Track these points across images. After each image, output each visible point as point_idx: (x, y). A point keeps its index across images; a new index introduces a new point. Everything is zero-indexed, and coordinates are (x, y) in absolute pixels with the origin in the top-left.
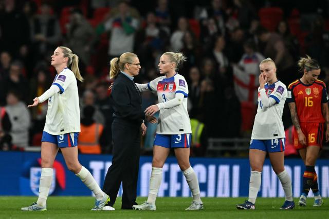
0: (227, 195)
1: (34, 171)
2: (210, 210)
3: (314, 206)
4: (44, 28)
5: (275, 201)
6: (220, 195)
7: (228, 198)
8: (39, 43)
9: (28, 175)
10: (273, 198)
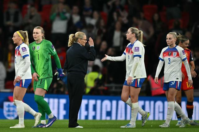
0: (123, 118)
1: (6, 104)
2: (113, 127)
3: (177, 125)
4: (12, 17)
5: (153, 122)
6: (119, 118)
7: (124, 121)
8: (9, 26)
9: (2, 107)
10: (151, 121)
